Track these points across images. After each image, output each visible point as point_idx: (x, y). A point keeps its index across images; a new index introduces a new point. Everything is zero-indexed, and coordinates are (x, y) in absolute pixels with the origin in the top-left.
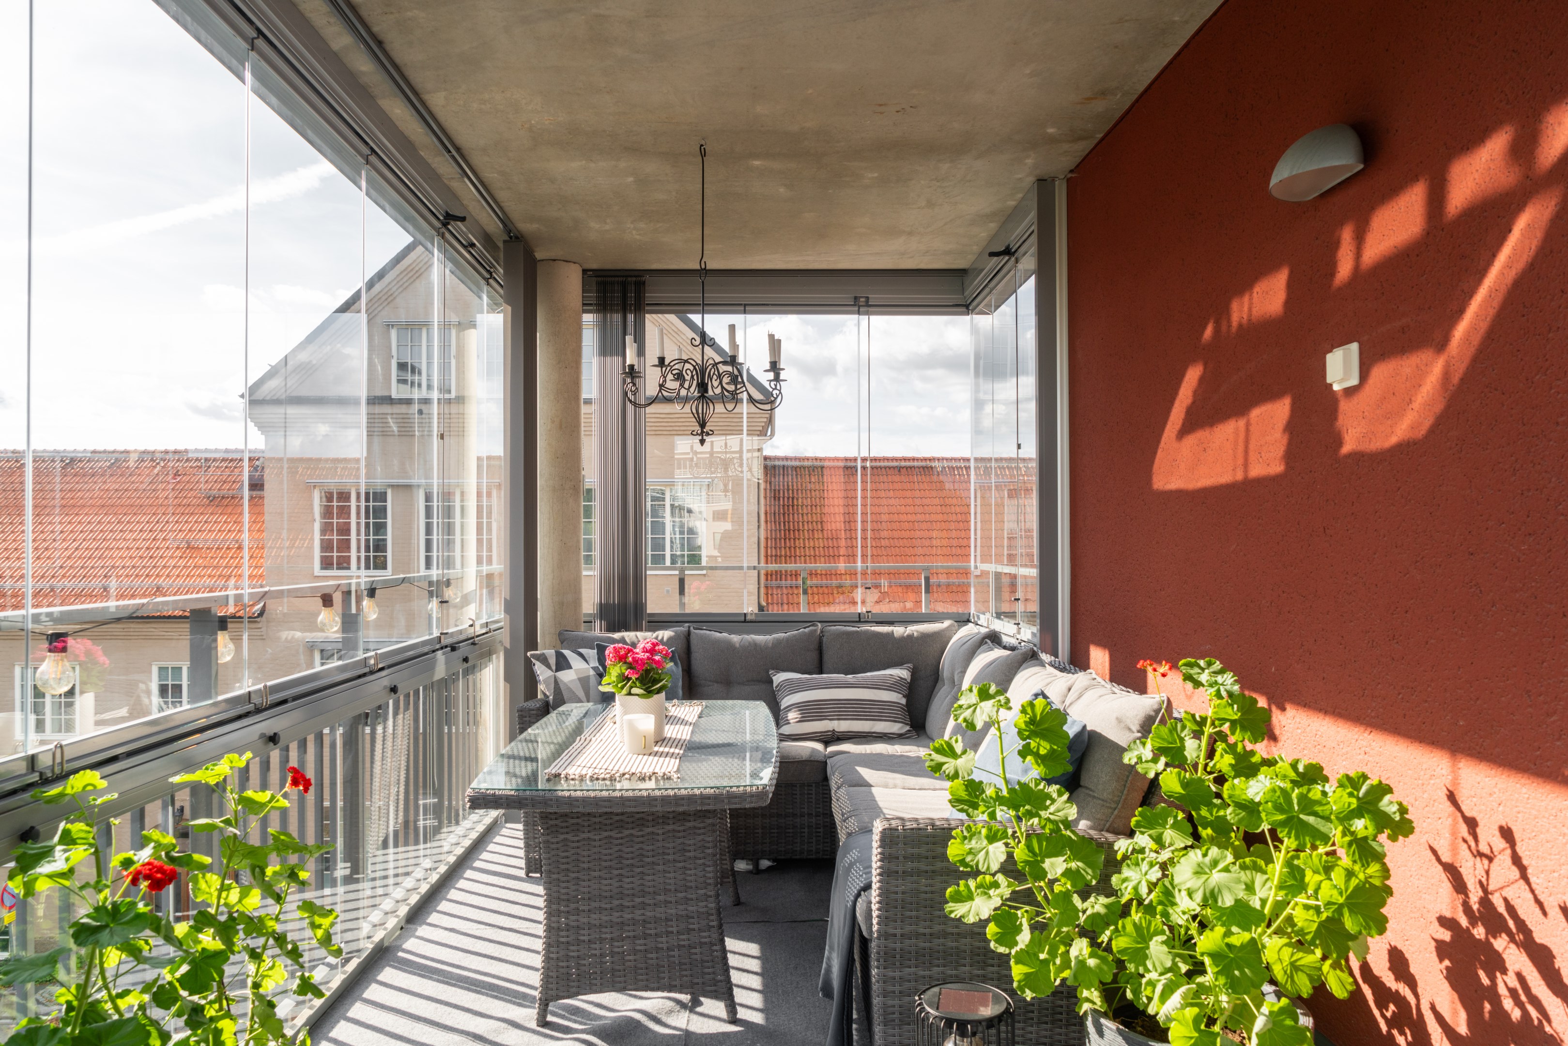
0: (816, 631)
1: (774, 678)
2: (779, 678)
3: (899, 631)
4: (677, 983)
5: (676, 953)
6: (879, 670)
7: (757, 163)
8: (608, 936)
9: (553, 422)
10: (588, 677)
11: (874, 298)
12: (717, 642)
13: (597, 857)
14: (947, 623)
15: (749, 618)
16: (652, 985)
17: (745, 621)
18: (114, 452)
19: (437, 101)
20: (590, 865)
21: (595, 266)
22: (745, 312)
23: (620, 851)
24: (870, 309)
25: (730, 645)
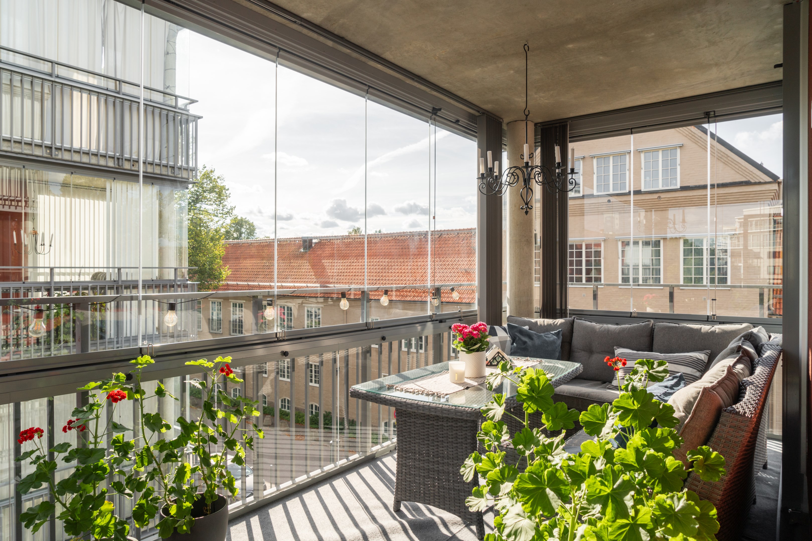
0: (649, 325)
1: (616, 351)
2: (619, 351)
3: (705, 328)
4: (453, 508)
5: (453, 492)
6: (688, 352)
7: (570, 46)
8: (422, 474)
9: (515, 206)
10: (506, 341)
11: (719, 111)
12: (587, 327)
13: (418, 432)
14: (744, 325)
15: (633, 315)
16: (441, 506)
17: (631, 317)
18: (440, 231)
19: (388, 56)
20: (415, 436)
21: (540, 121)
22: (632, 133)
23: (437, 432)
24: (717, 118)
25: (593, 330)
